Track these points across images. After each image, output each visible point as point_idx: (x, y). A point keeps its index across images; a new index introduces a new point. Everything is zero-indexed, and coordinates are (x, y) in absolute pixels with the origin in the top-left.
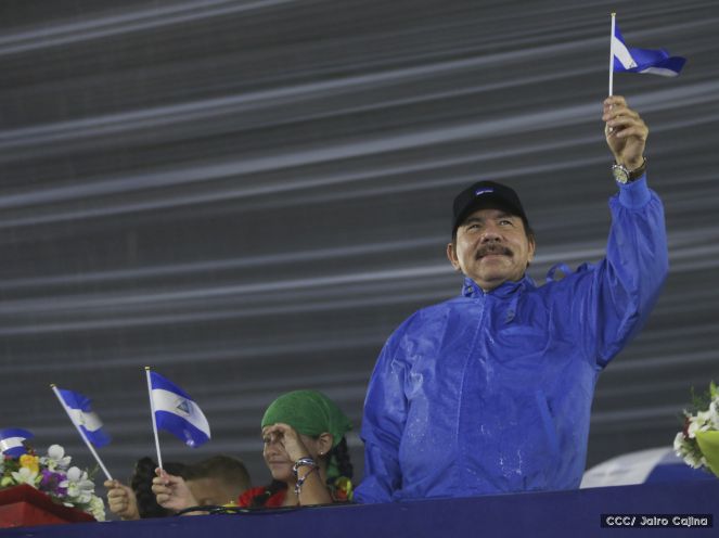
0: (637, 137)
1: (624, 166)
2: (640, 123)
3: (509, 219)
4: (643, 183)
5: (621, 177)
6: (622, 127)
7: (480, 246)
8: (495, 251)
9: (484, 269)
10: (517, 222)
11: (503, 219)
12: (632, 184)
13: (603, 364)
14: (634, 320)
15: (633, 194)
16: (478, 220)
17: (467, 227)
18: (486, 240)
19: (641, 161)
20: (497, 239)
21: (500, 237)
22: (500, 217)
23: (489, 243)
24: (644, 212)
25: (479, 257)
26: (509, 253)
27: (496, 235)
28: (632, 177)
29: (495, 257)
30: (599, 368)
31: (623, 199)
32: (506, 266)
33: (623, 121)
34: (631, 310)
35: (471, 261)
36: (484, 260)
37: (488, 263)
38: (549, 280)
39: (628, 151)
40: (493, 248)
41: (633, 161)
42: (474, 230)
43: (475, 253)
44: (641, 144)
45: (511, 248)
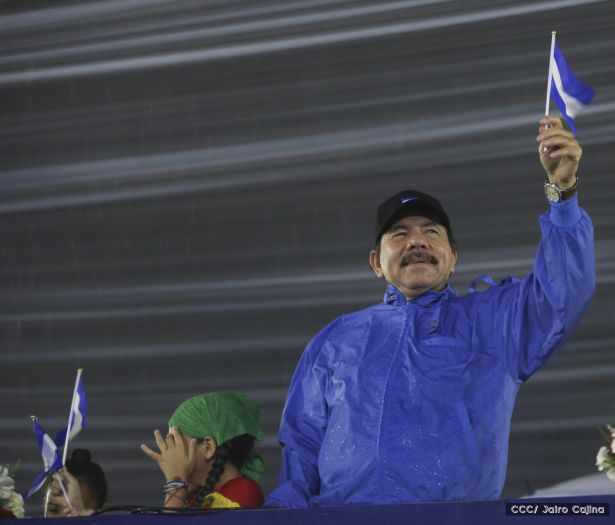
0: (571, 158)
1: (557, 185)
2: (574, 144)
3: (434, 228)
4: (574, 201)
5: (553, 196)
6: (556, 148)
7: (405, 253)
8: (421, 259)
9: (409, 277)
10: (442, 230)
11: (429, 228)
12: (563, 203)
13: (524, 377)
14: (559, 336)
15: (564, 213)
16: (404, 227)
17: (393, 234)
18: (413, 247)
19: (573, 181)
20: (423, 247)
21: (426, 245)
22: (426, 225)
23: (415, 250)
24: (574, 231)
25: (404, 264)
26: (434, 261)
27: (422, 242)
28: (564, 196)
29: (419, 265)
30: (520, 381)
31: (553, 217)
32: (430, 275)
33: (557, 141)
34: (557, 326)
35: (396, 269)
36: (409, 268)
37: (414, 272)
38: (472, 290)
39: (561, 171)
40: (419, 255)
41: (565, 180)
42: (400, 237)
43: (401, 259)
44: (574, 165)
45: (437, 256)
